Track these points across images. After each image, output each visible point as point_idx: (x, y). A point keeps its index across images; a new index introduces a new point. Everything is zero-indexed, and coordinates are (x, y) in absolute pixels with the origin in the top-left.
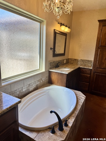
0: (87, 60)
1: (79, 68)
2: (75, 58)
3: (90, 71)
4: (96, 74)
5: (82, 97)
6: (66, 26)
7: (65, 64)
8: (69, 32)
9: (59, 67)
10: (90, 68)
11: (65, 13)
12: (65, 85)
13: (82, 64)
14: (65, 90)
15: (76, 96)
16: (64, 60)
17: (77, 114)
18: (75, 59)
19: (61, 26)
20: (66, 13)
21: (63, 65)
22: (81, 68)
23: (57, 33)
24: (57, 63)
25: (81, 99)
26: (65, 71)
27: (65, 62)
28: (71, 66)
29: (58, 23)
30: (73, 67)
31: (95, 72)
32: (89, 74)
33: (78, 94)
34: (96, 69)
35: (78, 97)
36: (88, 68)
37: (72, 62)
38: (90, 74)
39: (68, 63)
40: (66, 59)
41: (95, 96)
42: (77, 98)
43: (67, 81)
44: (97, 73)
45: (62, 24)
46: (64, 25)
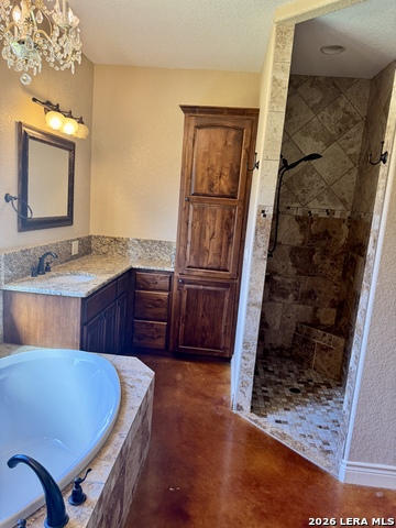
0: (155, 242)
1: (132, 271)
2: (116, 236)
3: (168, 280)
4: (188, 289)
5: (142, 378)
6: (69, 115)
7: (77, 257)
8: (80, 136)
9: (48, 269)
10: (167, 269)
11: (52, 65)
12: (77, 340)
13: (140, 254)
14: (77, 361)
15: (121, 377)
16: (69, 243)
17: (121, 445)
18: (115, 239)
19: (46, 111)
20: (57, 69)
21: (67, 261)
22: (139, 270)
23: (33, 138)
24: (40, 254)
25: (136, 384)
26: (72, 285)
27: (75, 249)
28: (99, 265)
29: (34, 100)
30: (108, 267)
31: (183, 282)
32: (165, 291)
33: (127, 368)
34: (185, 272)
35: (125, 380)
36: (161, 269)
37: (104, 249)
38: (170, 289)
39: (87, 254)
40: (78, 239)
41: (188, 363)
42: (123, 384)
43: (83, 324)
44: (189, 286)
45: (50, 106)
46: (59, 111)
